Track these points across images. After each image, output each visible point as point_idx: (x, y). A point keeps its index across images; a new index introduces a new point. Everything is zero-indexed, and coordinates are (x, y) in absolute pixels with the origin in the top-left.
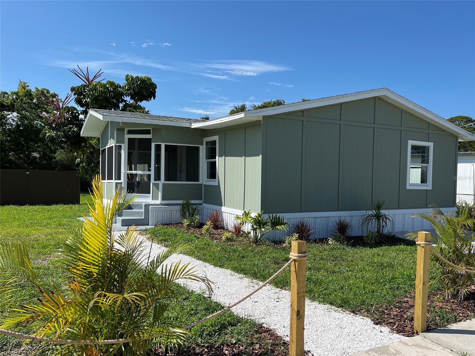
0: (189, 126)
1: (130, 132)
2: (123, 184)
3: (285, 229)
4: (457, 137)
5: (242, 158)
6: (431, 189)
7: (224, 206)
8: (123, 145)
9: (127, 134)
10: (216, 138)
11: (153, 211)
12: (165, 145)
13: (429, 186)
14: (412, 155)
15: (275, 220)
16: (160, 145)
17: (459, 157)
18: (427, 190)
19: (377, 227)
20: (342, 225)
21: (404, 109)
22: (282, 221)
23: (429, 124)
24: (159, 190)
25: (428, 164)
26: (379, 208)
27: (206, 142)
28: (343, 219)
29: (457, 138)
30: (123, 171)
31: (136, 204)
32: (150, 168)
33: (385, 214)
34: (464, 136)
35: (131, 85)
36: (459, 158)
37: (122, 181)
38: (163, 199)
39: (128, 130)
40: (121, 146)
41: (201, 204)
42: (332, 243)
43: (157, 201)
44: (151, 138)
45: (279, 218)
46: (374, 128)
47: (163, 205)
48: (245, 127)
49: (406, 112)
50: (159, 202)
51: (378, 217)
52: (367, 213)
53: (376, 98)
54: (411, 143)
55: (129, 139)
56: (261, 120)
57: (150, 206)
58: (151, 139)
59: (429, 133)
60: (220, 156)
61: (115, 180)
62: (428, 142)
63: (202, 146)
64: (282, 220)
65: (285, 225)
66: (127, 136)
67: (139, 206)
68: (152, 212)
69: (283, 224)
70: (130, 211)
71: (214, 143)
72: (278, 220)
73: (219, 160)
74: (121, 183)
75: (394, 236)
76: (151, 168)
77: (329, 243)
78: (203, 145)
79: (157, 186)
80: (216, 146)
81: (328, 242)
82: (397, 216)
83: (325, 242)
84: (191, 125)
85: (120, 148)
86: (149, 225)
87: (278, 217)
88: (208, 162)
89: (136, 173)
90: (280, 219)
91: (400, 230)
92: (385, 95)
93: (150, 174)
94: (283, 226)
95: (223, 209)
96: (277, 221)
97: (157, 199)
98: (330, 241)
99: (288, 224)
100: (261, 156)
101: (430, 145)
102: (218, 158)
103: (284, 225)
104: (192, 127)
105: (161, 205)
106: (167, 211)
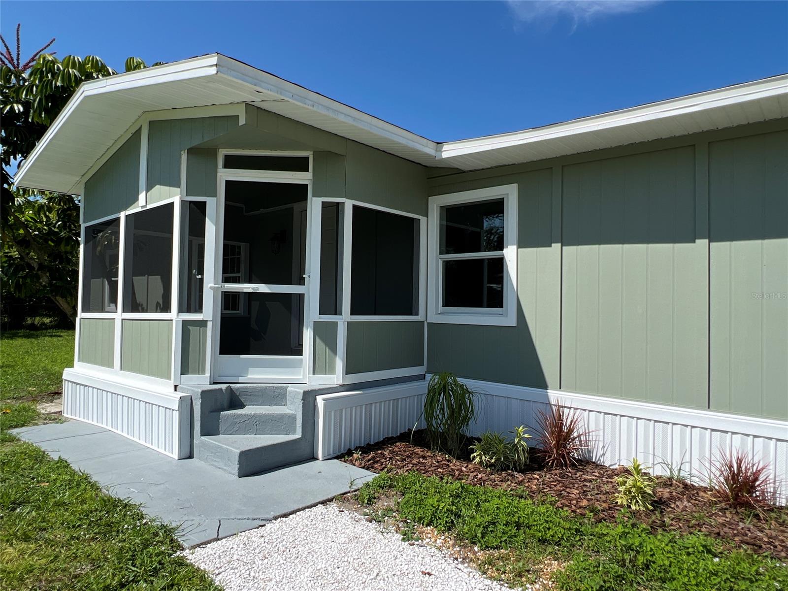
2: (208, 324)
8: (210, 203)
9: (222, 168)
12: (355, 207)
16: (339, 206)
27: (441, 209)
30: (211, 285)
31: (254, 388)
32: (305, 276)
37: (205, 314)
38: (348, 371)
39: (226, 156)
40: (205, 203)
43: (332, 376)
44: (308, 182)
47: (348, 388)
50: (335, 379)
55: (229, 183)
57: (318, 397)
58: (307, 185)
60: (516, 245)
61: (180, 311)
63: (428, 218)
66: (224, 175)
67: (276, 395)
74: (203, 323)
76: (306, 274)
84: (439, 150)
86: (314, 458)
88: (443, 262)
105: (342, 389)
106: (360, 406)
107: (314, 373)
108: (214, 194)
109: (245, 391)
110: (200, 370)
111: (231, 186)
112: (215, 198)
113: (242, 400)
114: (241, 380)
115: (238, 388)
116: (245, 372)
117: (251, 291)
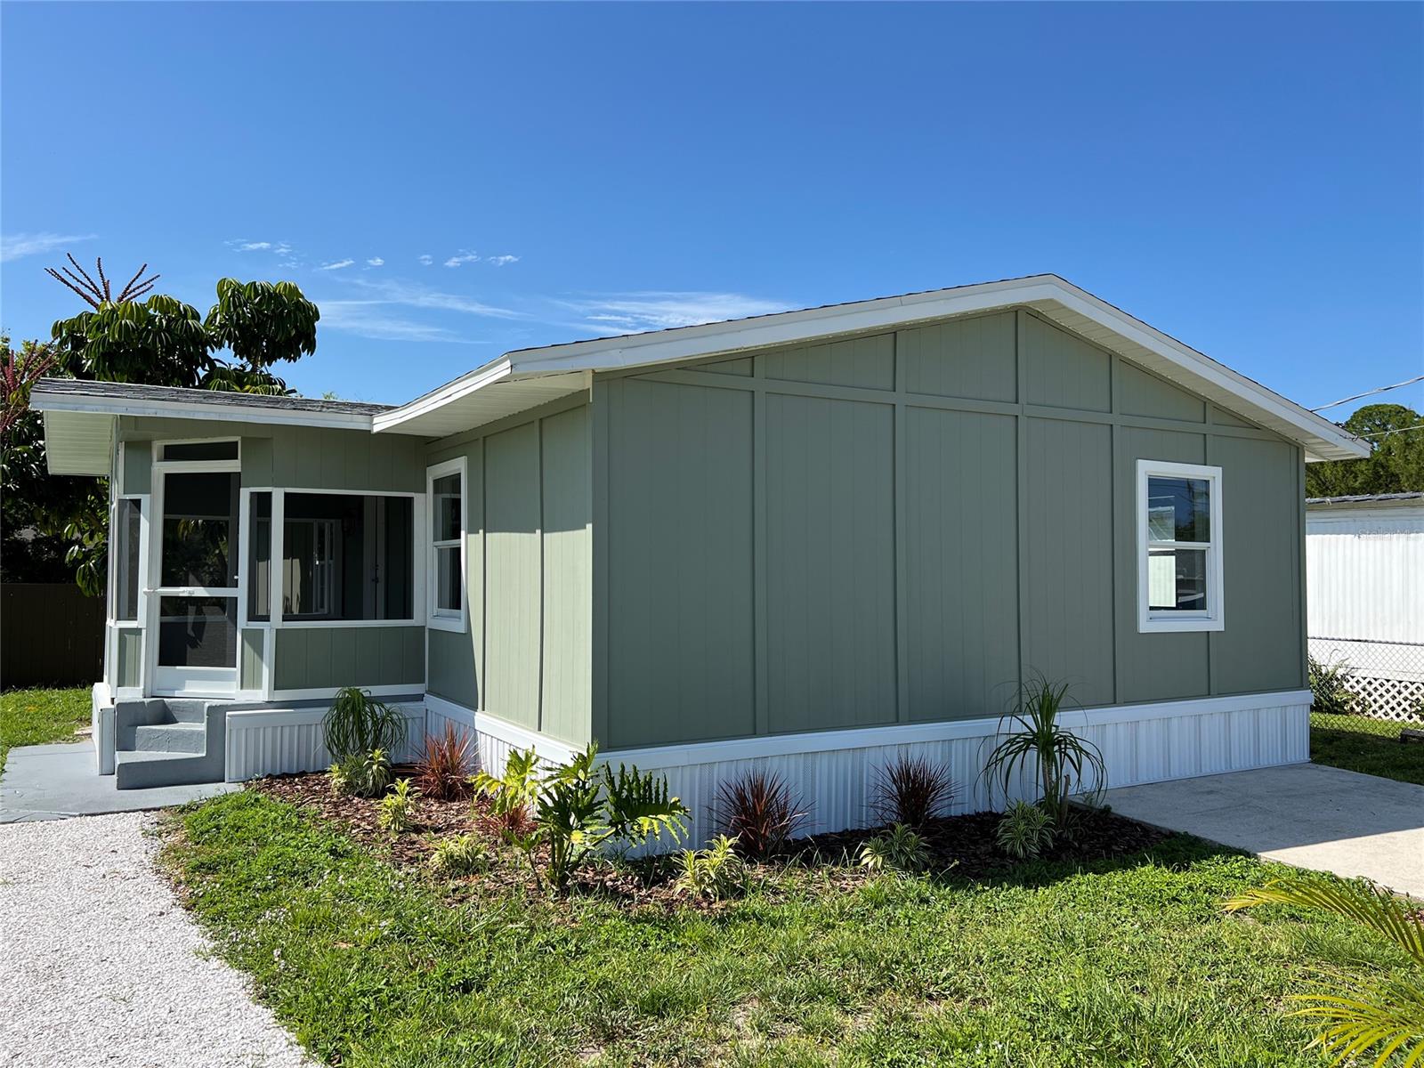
0: (364, 427)
1: (171, 453)
2: (144, 632)
3: (674, 833)
4: (1298, 448)
5: (532, 535)
6: (1223, 629)
7: (484, 710)
8: (145, 499)
9: (158, 461)
10: (459, 465)
11: (238, 730)
12: (286, 495)
13: (1212, 619)
14: (1152, 510)
15: (630, 791)
16: (269, 495)
17: (1308, 515)
18: (1208, 632)
19: (1043, 784)
20: (913, 781)
21: (1120, 349)
22: (661, 797)
23: (1205, 403)
24: (262, 657)
25: (1209, 541)
26: (1047, 708)
27: (436, 482)
28: (915, 755)
29: (1298, 450)
30: (146, 589)
31: (186, 703)
32: (236, 577)
33: (1072, 736)
34: (1327, 443)
35: (232, 310)
36: (1310, 518)
37: (140, 622)
38: (278, 685)
39: (166, 446)
40: (140, 500)
41: (420, 698)
42: (876, 863)
43: (258, 691)
44: (239, 470)
45: (648, 783)
46: (1017, 416)
47: (279, 705)
48: (541, 420)
49: (1126, 362)
50: (262, 694)
51: (1047, 743)
52: (1004, 729)
53: (1019, 312)
54: (1147, 469)
55: (168, 477)
56: (589, 389)
57: (228, 713)
58: (239, 473)
59: (1205, 435)
60: (472, 530)
61: (119, 619)
62: (1205, 465)
63: (423, 495)
64: (661, 792)
65: (673, 814)
66: (161, 468)
67: (192, 711)
68: (234, 733)
69: (665, 808)
70: (159, 730)
71: (455, 480)
72: (645, 791)
73: (469, 543)
74: (137, 631)
75: (1107, 810)
76: (237, 575)
77: (864, 862)
78: (424, 491)
79: (255, 639)
80: (460, 493)
81: (860, 861)
82: (1110, 730)
83: (845, 860)
84: (372, 424)
85: (137, 510)
86: (224, 781)
87: (642, 781)
88: (441, 552)
89: (189, 593)
90: (650, 787)
91: (1125, 780)
92: (1051, 300)
93: (236, 598)
94: (663, 817)
95: (481, 720)
96: (638, 792)
97: (256, 684)
98: (866, 856)
99: (684, 808)
100: (589, 527)
101: (1212, 474)
102: (466, 538)
103: (669, 812)
104: (376, 429)
105: (269, 705)
106: (290, 726)
107: (242, 688)
108: (147, 491)
109: (177, 706)
110: (135, 683)
111: (169, 478)
112: (149, 495)
113: (175, 716)
114: (177, 693)
115: (171, 703)
116: (181, 686)
117: (186, 595)
